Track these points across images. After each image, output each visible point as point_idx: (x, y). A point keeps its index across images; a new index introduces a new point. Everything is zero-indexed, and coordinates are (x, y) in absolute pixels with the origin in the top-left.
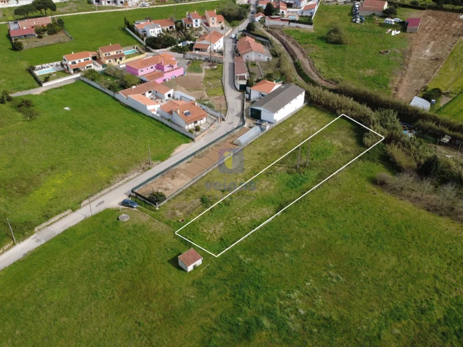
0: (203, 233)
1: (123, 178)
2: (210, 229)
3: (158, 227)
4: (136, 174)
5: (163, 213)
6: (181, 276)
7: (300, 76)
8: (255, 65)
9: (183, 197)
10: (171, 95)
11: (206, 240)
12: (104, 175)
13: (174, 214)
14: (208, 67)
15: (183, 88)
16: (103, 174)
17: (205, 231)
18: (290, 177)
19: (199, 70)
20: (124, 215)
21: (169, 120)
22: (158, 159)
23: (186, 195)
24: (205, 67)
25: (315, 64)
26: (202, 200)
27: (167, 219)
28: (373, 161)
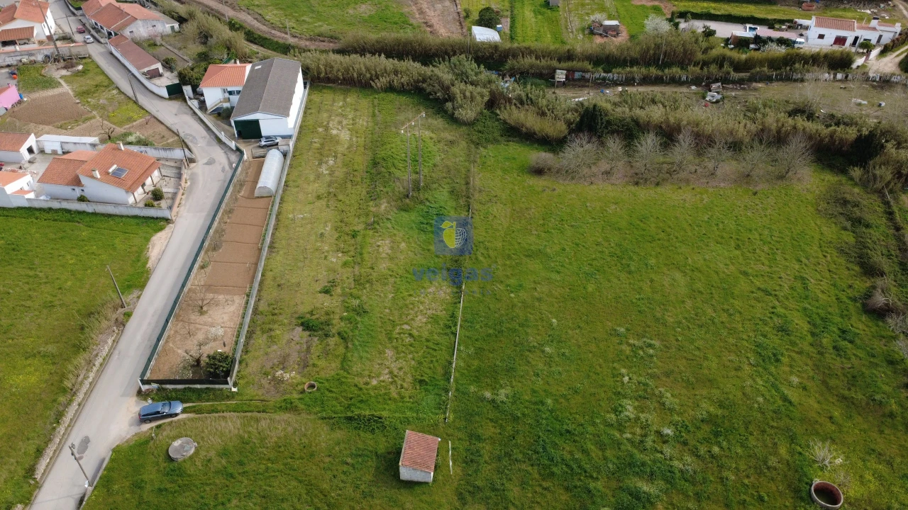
0: (375, 388)
1: (90, 363)
2: (378, 375)
3: (278, 426)
4: (110, 341)
5: (251, 391)
6: (424, 497)
7: (255, 43)
8: (155, 45)
9: (260, 340)
10: (35, 149)
11: (395, 400)
12: (33, 379)
13: (278, 382)
14: (64, 72)
15: (47, 128)
16: (28, 378)
17: (374, 382)
18: (413, 216)
19: (50, 83)
20: (177, 443)
21: (82, 199)
22: (129, 287)
23: (263, 332)
24: (58, 73)
25: (267, 17)
26: (307, 326)
27: (274, 399)
28: (496, 141)
